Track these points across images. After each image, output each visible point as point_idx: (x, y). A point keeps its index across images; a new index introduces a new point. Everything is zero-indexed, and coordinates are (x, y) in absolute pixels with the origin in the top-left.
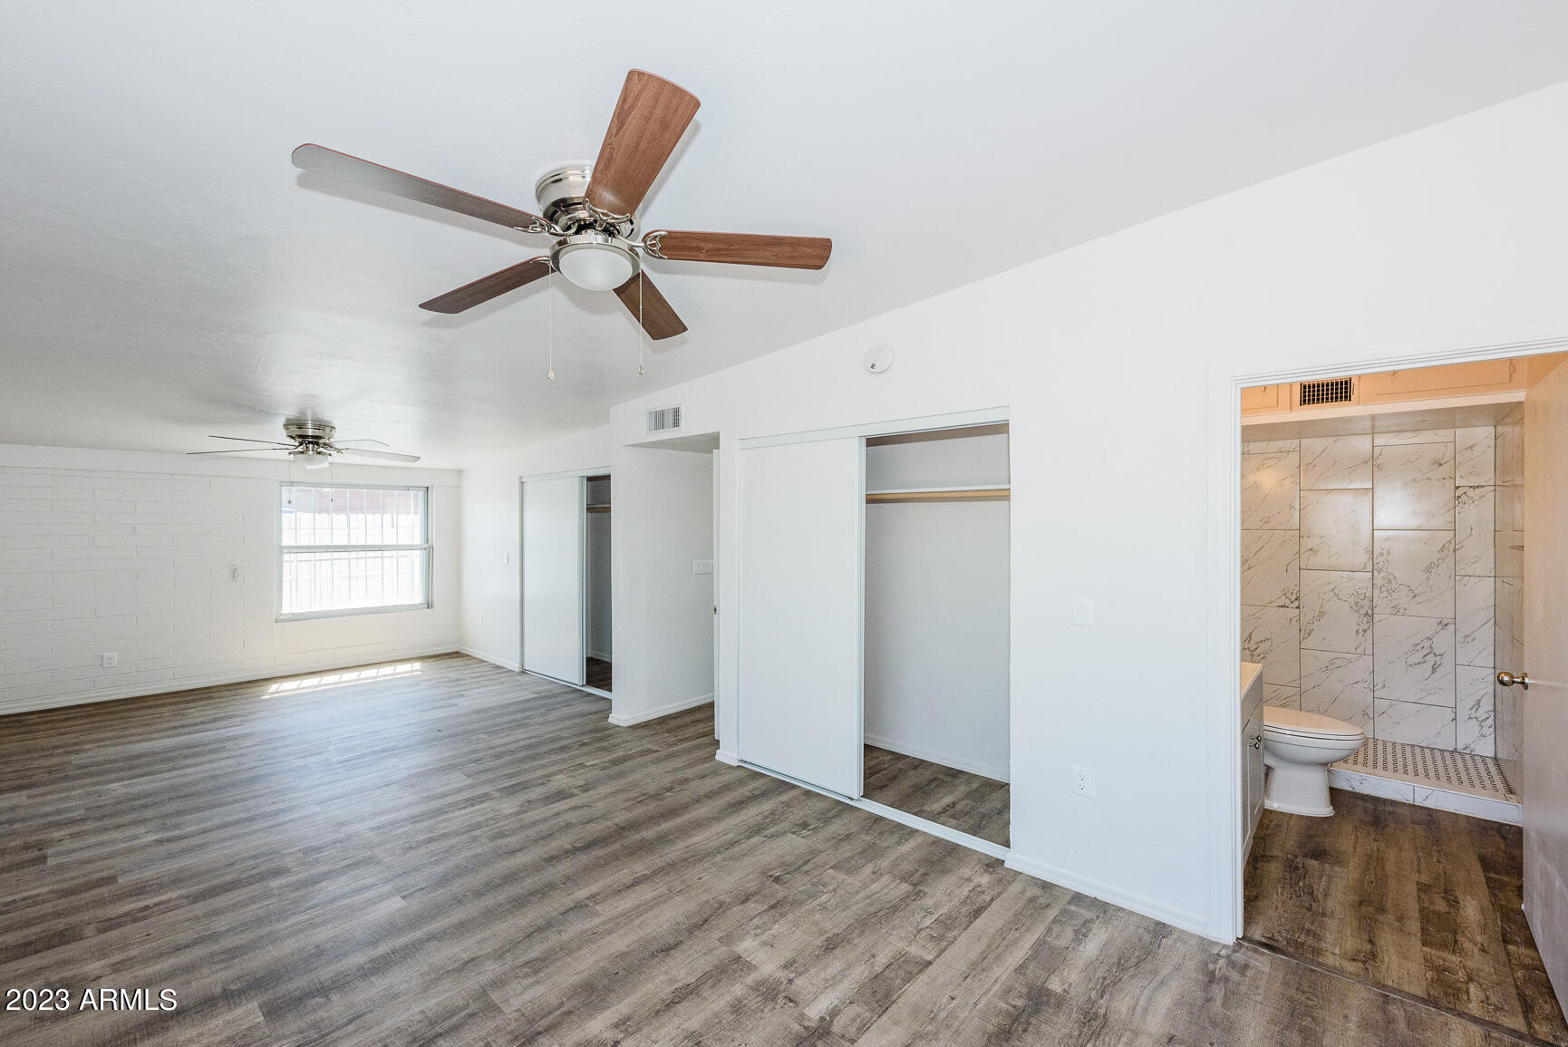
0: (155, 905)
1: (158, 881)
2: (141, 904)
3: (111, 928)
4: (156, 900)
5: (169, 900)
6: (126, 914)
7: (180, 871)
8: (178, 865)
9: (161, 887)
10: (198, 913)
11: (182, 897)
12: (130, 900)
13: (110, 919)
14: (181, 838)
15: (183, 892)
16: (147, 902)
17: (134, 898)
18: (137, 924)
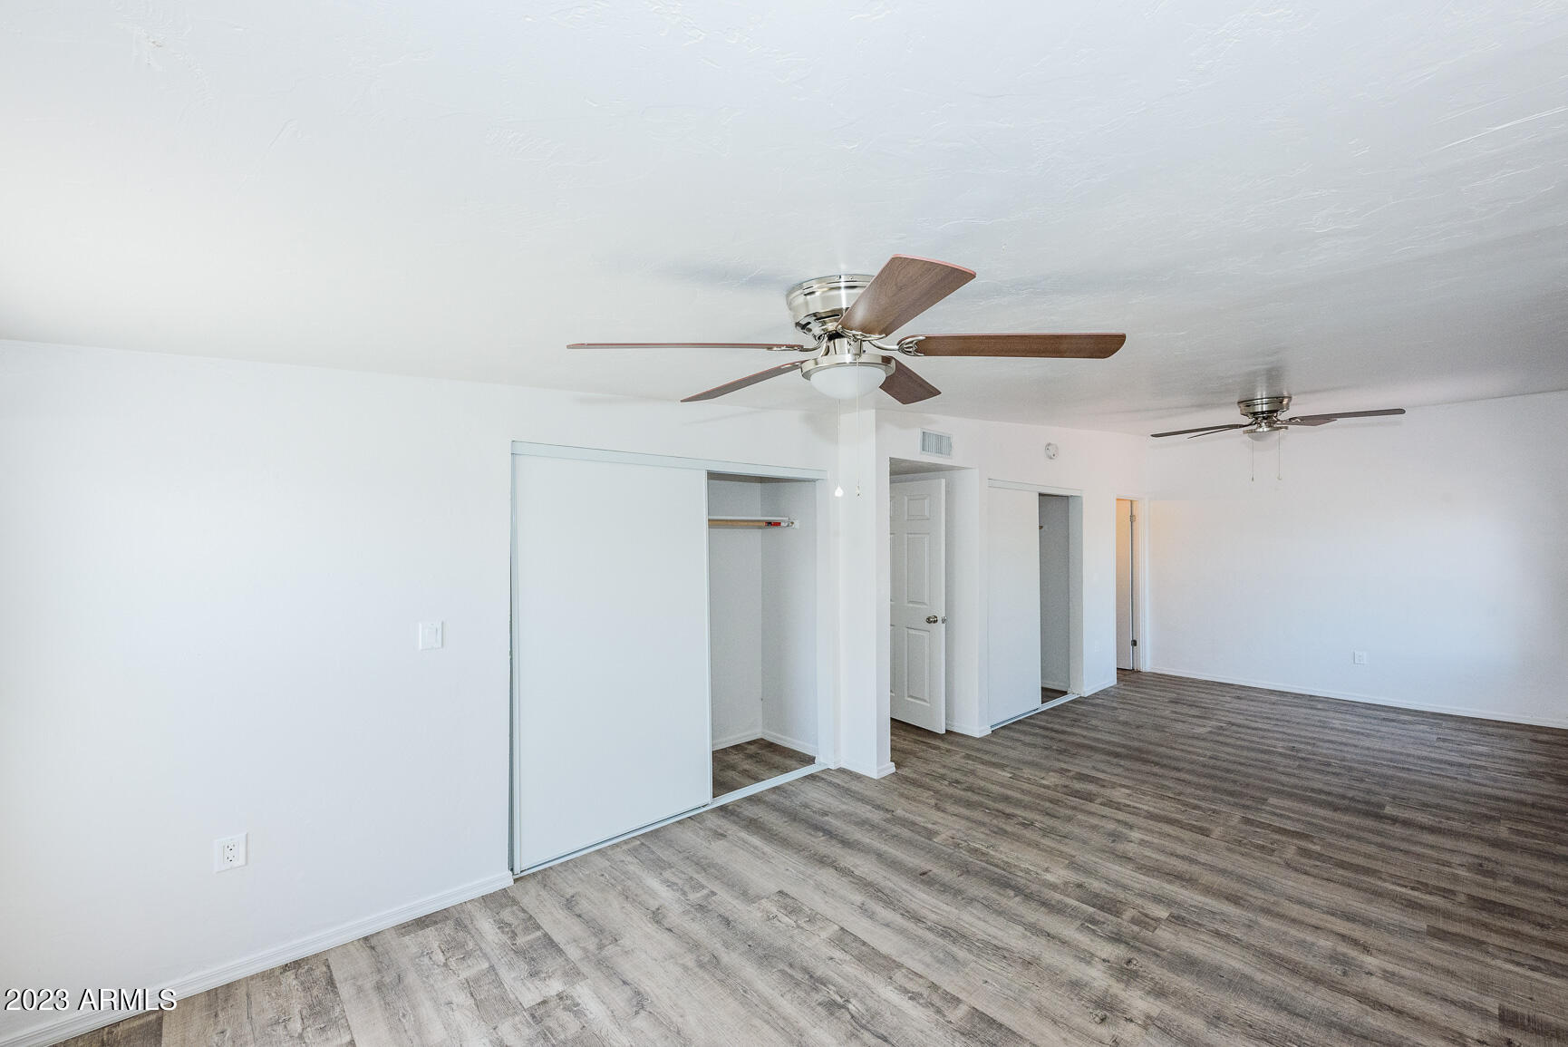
0: (1406, 887)
1: (1393, 903)
2: (1416, 893)
3: (1444, 890)
4: (1403, 890)
5: (1394, 883)
6: (1431, 894)
7: (1370, 902)
8: (1368, 908)
9: (1395, 898)
10: (1380, 863)
11: (1385, 881)
12: (1422, 902)
13: (1445, 897)
14: (1343, 937)
15: (1379, 883)
16: (1410, 892)
17: (1419, 901)
18: (1425, 881)
